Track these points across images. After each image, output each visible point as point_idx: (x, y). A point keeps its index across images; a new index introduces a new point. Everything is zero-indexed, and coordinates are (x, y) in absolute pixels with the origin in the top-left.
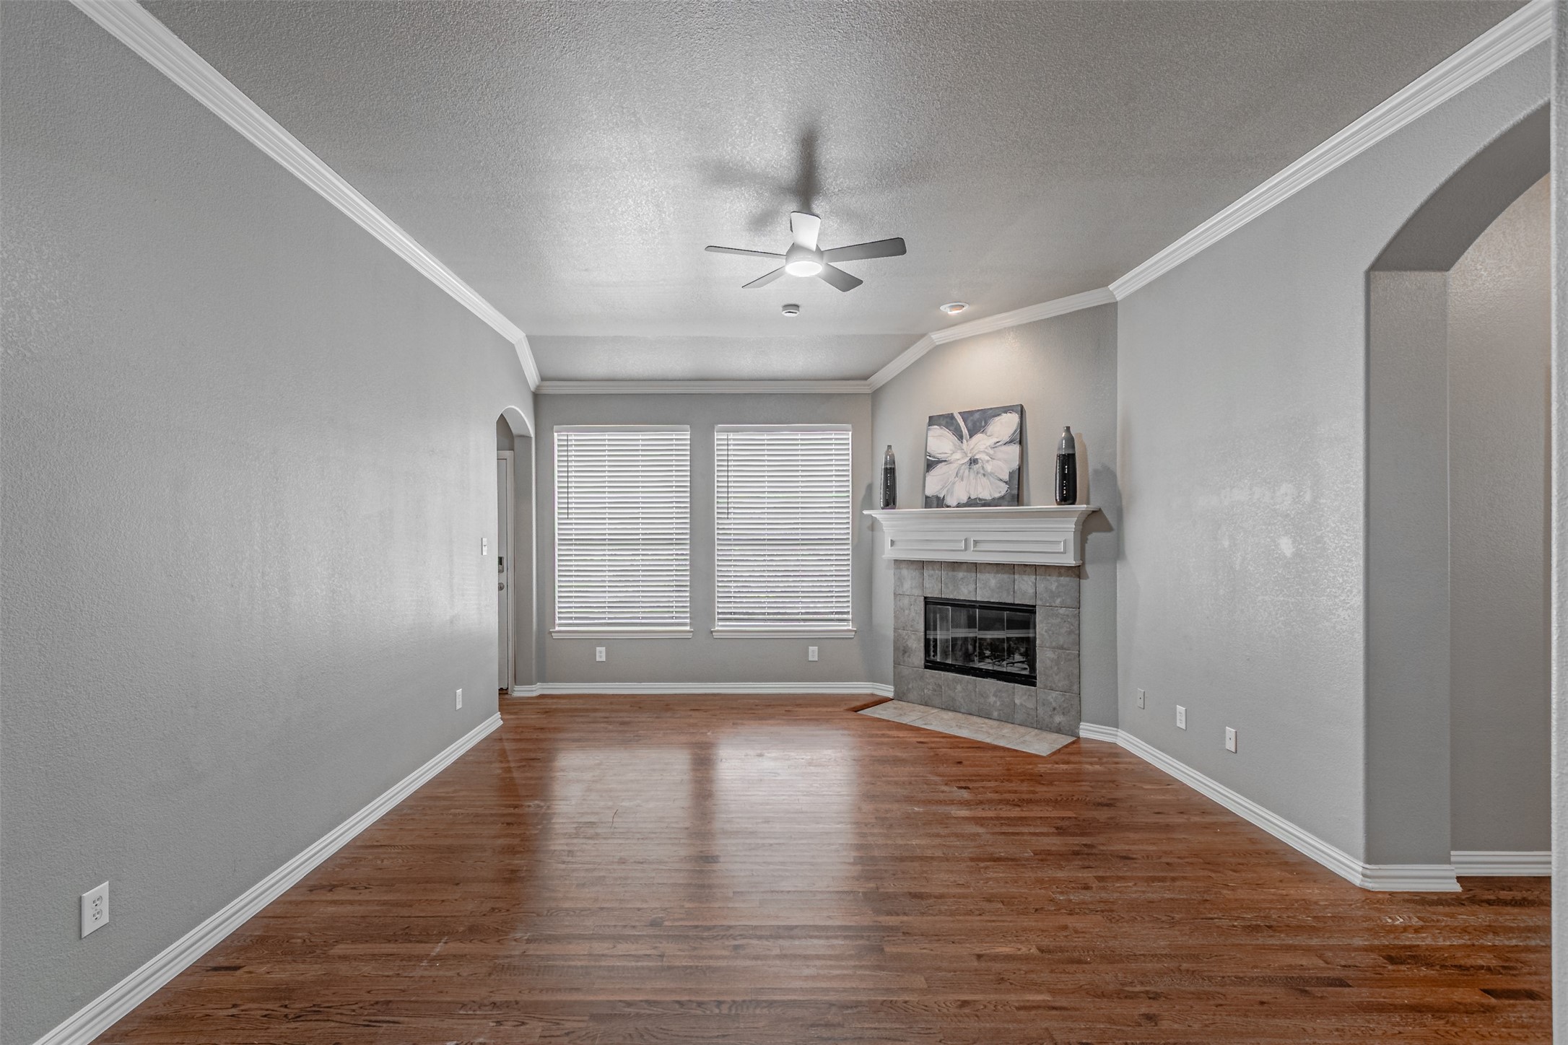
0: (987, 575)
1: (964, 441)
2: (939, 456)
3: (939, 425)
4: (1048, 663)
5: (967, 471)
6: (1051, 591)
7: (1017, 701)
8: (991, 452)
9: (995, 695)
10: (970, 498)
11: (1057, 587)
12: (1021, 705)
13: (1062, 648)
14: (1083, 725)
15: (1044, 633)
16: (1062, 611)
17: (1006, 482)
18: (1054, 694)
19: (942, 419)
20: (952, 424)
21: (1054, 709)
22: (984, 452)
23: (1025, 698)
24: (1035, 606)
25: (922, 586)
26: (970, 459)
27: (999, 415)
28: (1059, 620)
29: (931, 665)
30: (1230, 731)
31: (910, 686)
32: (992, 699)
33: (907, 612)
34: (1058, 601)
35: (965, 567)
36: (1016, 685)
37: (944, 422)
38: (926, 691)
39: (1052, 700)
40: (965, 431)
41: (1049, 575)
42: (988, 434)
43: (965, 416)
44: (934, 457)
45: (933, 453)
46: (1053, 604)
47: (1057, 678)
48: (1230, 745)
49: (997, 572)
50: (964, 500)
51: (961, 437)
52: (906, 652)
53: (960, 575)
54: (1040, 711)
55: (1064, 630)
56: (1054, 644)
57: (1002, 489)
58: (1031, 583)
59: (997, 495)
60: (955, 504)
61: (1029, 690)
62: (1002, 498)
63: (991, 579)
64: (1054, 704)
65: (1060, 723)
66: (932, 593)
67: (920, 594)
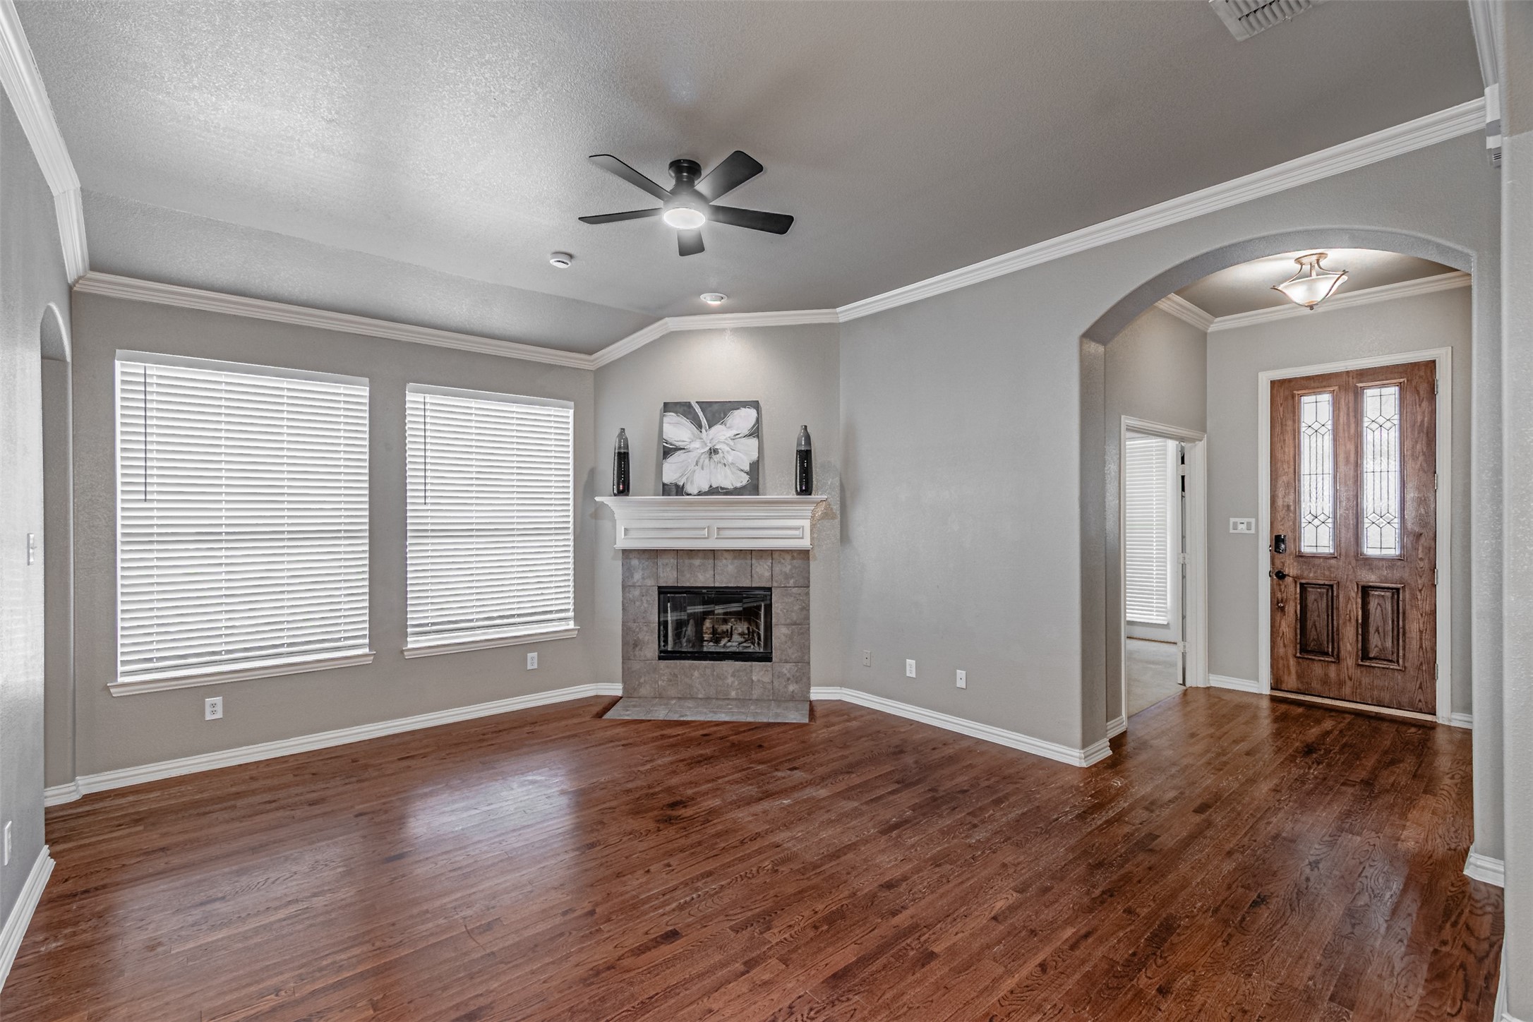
0: (726, 561)
1: (703, 430)
2: (677, 444)
3: (676, 413)
4: (783, 638)
5: (707, 460)
6: (786, 574)
7: (754, 678)
8: (731, 443)
9: (733, 676)
10: (711, 486)
11: (791, 570)
12: (759, 681)
13: (795, 624)
14: (813, 690)
15: (779, 612)
16: (795, 590)
17: (747, 473)
18: (788, 666)
19: (678, 406)
20: (690, 413)
21: (789, 679)
22: (724, 443)
23: (762, 673)
24: (770, 589)
25: (657, 578)
26: (710, 449)
27: (738, 409)
28: (791, 599)
29: (665, 655)
30: (961, 674)
31: (642, 680)
32: (730, 680)
33: (638, 603)
34: (791, 582)
35: (701, 554)
36: (754, 663)
37: (681, 410)
38: (660, 683)
39: (786, 672)
40: (704, 422)
41: (784, 560)
42: (728, 425)
43: (704, 406)
44: (671, 445)
45: (670, 441)
46: (788, 585)
47: (790, 651)
48: (961, 683)
49: (735, 558)
50: (706, 488)
51: (700, 426)
52: (637, 646)
53: (697, 562)
54: (776, 683)
55: (796, 608)
56: (788, 621)
57: (744, 480)
58: (767, 567)
59: (739, 485)
60: (696, 492)
61: (764, 666)
62: (743, 488)
63: (730, 565)
64: (788, 675)
65: (793, 691)
66: (667, 582)
67: (653, 584)
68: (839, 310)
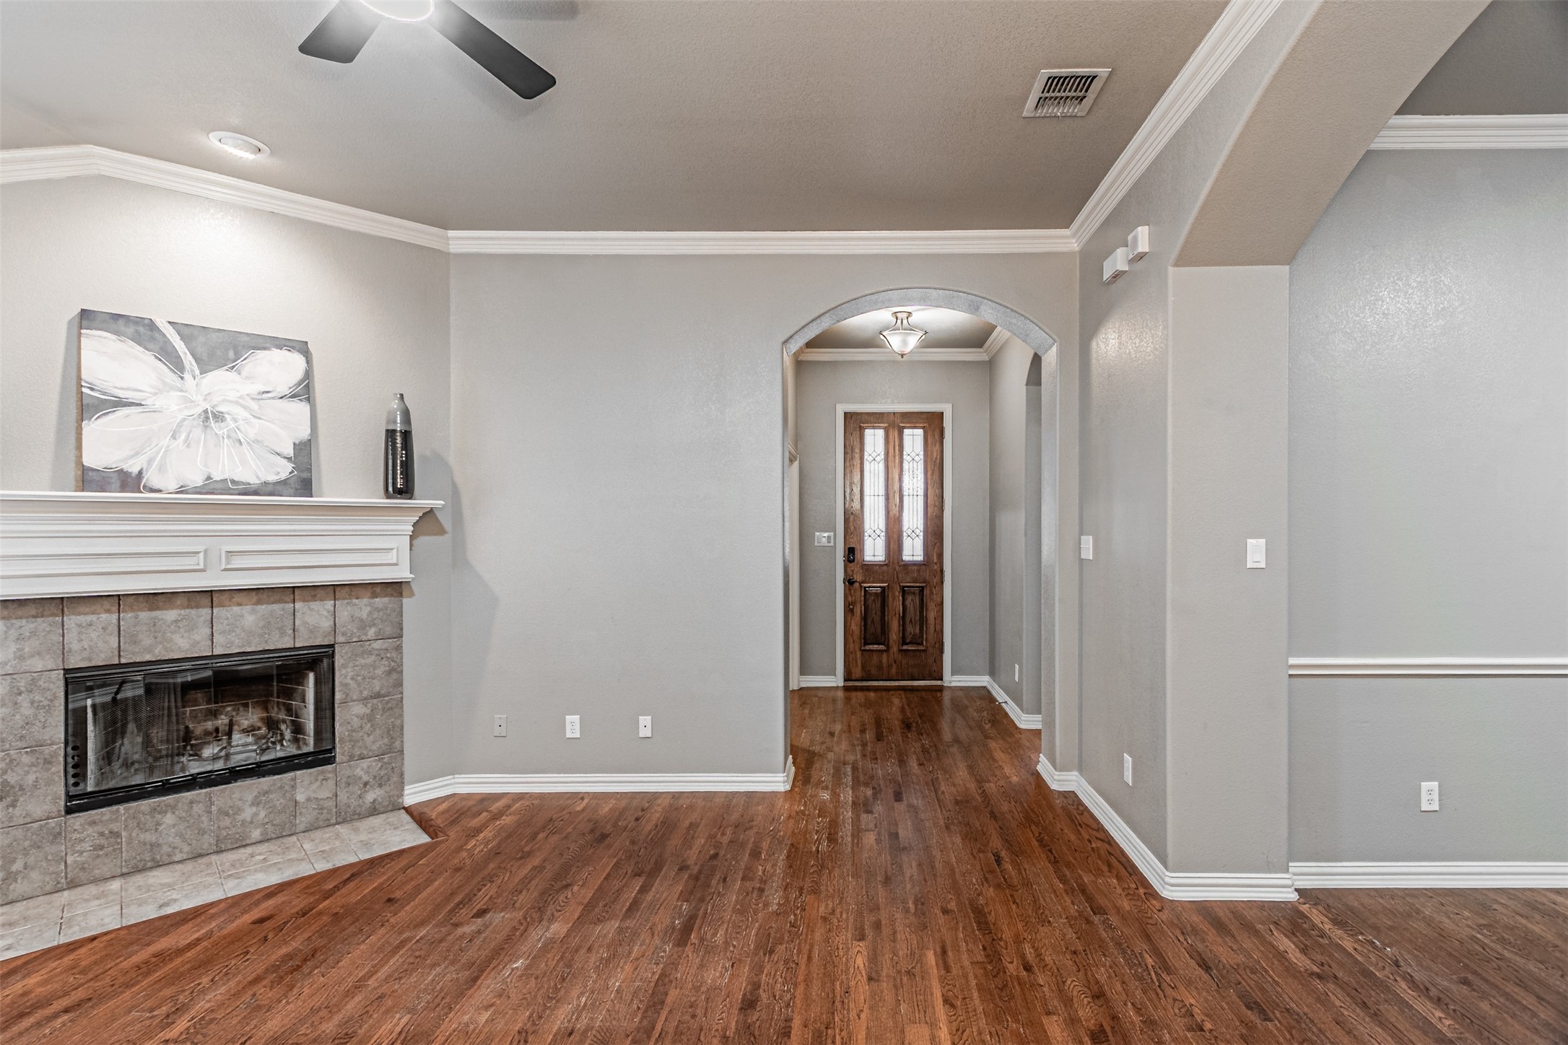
0: (236, 609)
1: (187, 376)
3: (116, 333)
4: (356, 722)
5: (198, 431)
6: (361, 620)
7: (300, 797)
8: (254, 405)
9: (255, 803)
10: (209, 478)
11: (370, 613)
12: (309, 800)
13: (378, 695)
14: (408, 790)
15: (348, 681)
16: (377, 645)
17: (289, 459)
18: (365, 764)
19: (121, 322)
20: (153, 339)
21: (366, 784)
22: (237, 403)
23: (314, 786)
24: (332, 646)
25: (64, 652)
26: (206, 411)
27: (265, 349)
28: (373, 658)
29: (78, 803)
30: (645, 721)
32: (248, 813)
34: (371, 632)
35: (181, 599)
36: (298, 773)
37: (131, 330)
38: (70, 860)
39: (361, 773)
40: (188, 360)
41: (357, 598)
42: (244, 373)
43: (186, 331)
44: (104, 394)
45: (98, 385)
46: (364, 638)
47: (369, 740)
48: (645, 732)
49: (259, 602)
50: (198, 481)
51: (177, 365)
53: (170, 615)
54: (343, 797)
55: (379, 672)
56: (365, 693)
57: (283, 470)
58: (325, 613)
59: (272, 478)
60: (173, 486)
61: (322, 772)
62: (284, 482)
63: (246, 614)
64: (365, 778)
65: (374, 801)
66: (90, 659)
67: (50, 665)
68: (451, 233)
